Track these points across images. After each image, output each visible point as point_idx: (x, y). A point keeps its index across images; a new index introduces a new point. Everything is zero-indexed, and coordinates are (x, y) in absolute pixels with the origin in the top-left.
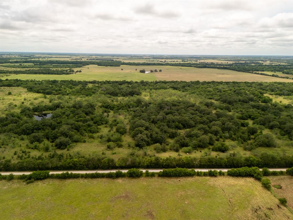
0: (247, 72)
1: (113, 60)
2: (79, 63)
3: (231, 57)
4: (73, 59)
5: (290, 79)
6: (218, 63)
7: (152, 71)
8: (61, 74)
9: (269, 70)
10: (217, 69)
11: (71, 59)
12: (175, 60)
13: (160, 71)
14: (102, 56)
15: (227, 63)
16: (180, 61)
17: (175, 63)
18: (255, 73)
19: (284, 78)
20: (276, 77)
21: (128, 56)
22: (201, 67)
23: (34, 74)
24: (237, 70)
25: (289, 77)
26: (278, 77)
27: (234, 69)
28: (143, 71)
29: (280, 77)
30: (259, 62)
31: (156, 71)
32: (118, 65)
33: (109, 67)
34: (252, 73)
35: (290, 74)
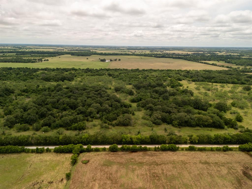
0: (195, 61)
1: (90, 51)
2: (56, 53)
3: (197, 48)
4: (56, 50)
5: (225, 67)
6: (179, 53)
7: (111, 60)
8: (27, 63)
9: (215, 59)
10: (172, 59)
11: (54, 50)
12: (144, 51)
13: (120, 60)
14: (85, 47)
15: (187, 53)
16: (148, 52)
17: (141, 54)
18: (200, 62)
19: (220, 66)
20: (215, 65)
21: (107, 47)
22: (160, 57)
23: (3, 62)
24: (187, 60)
25: (224, 66)
26: (216, 66)
27: (186, 59)
28: (103, 60)
29: (217, 66)
30: (215, 52)
31: (116, 60)
32: (88, 55)
33: (81, 56)
34: (198, 62)
35: (230, 63)
